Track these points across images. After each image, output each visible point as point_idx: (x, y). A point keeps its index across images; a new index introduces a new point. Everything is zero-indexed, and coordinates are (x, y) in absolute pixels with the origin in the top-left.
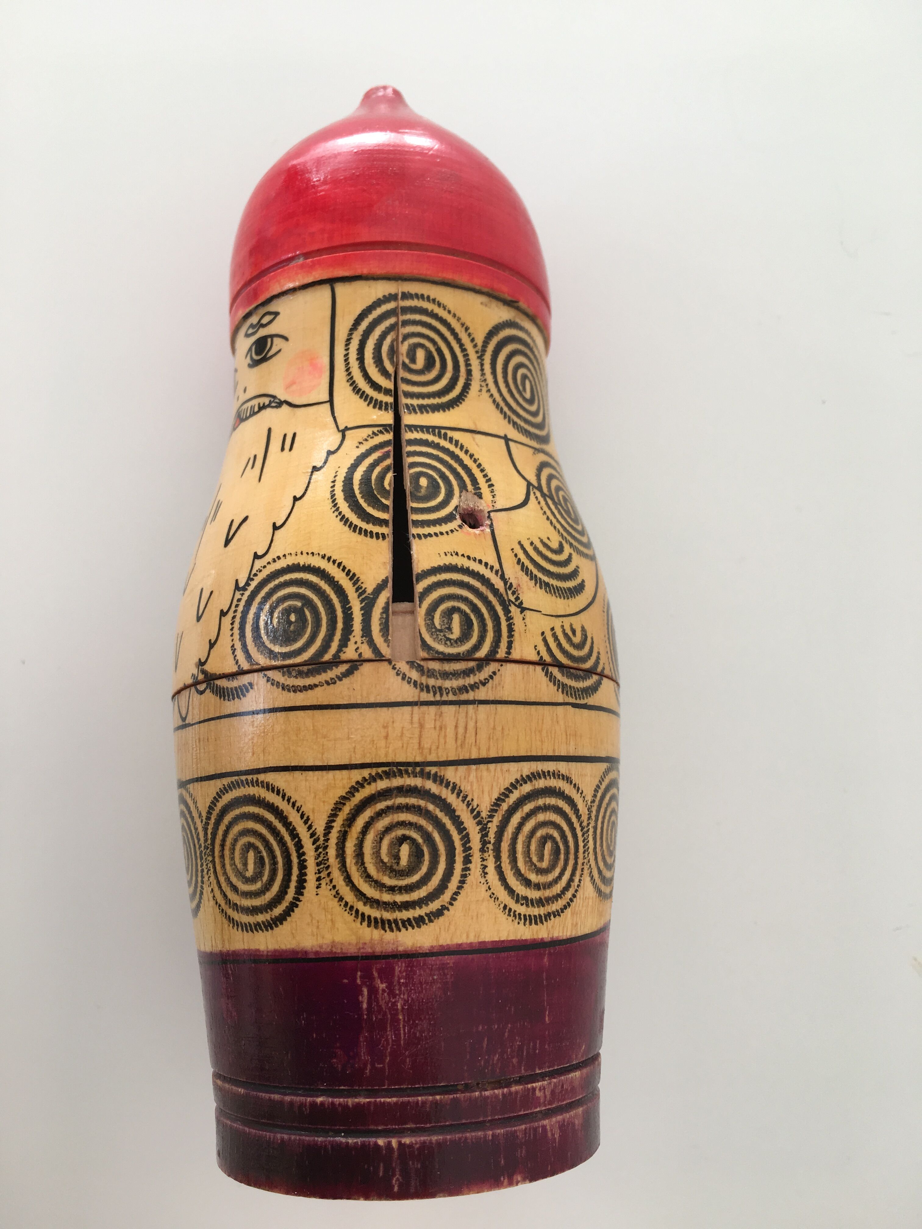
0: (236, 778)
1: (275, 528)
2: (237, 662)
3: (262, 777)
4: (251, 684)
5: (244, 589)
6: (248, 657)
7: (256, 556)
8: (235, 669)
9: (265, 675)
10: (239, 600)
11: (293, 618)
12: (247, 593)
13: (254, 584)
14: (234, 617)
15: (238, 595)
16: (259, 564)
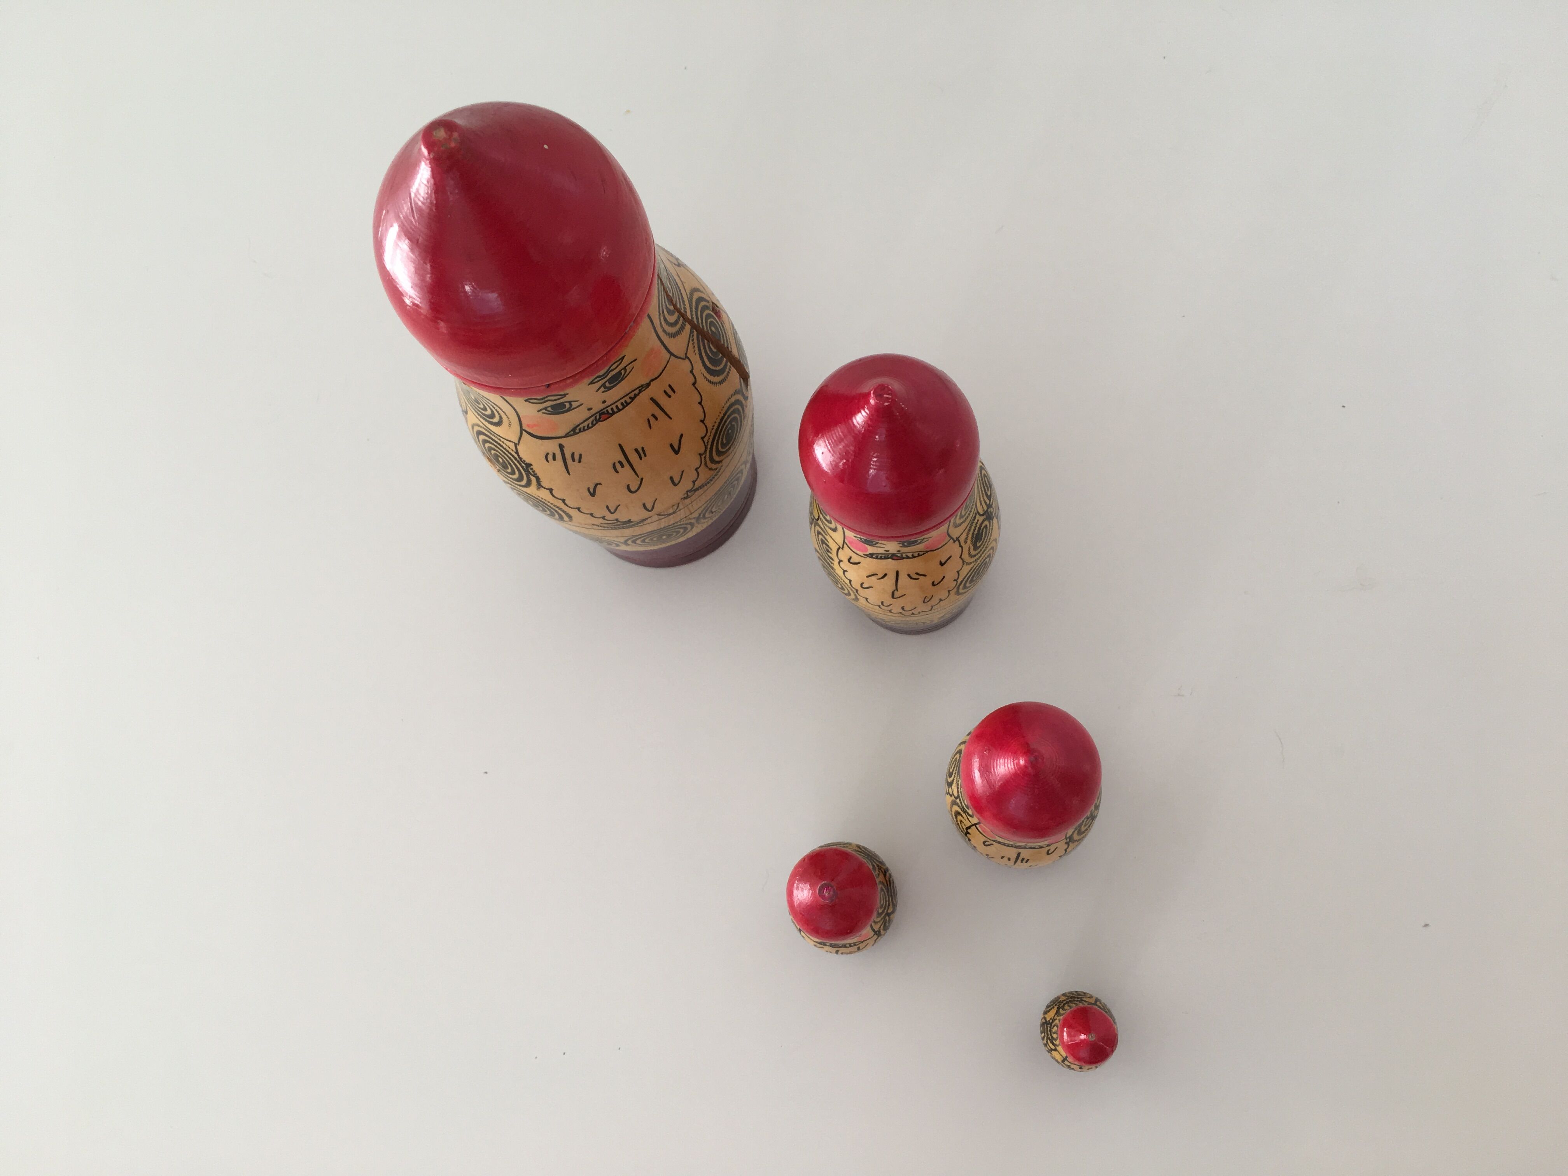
1: (703, 420)
2: (714, 469)
4: (721, 467)
6: (719, 462)
8: (713, 472)
16: (706, 438)
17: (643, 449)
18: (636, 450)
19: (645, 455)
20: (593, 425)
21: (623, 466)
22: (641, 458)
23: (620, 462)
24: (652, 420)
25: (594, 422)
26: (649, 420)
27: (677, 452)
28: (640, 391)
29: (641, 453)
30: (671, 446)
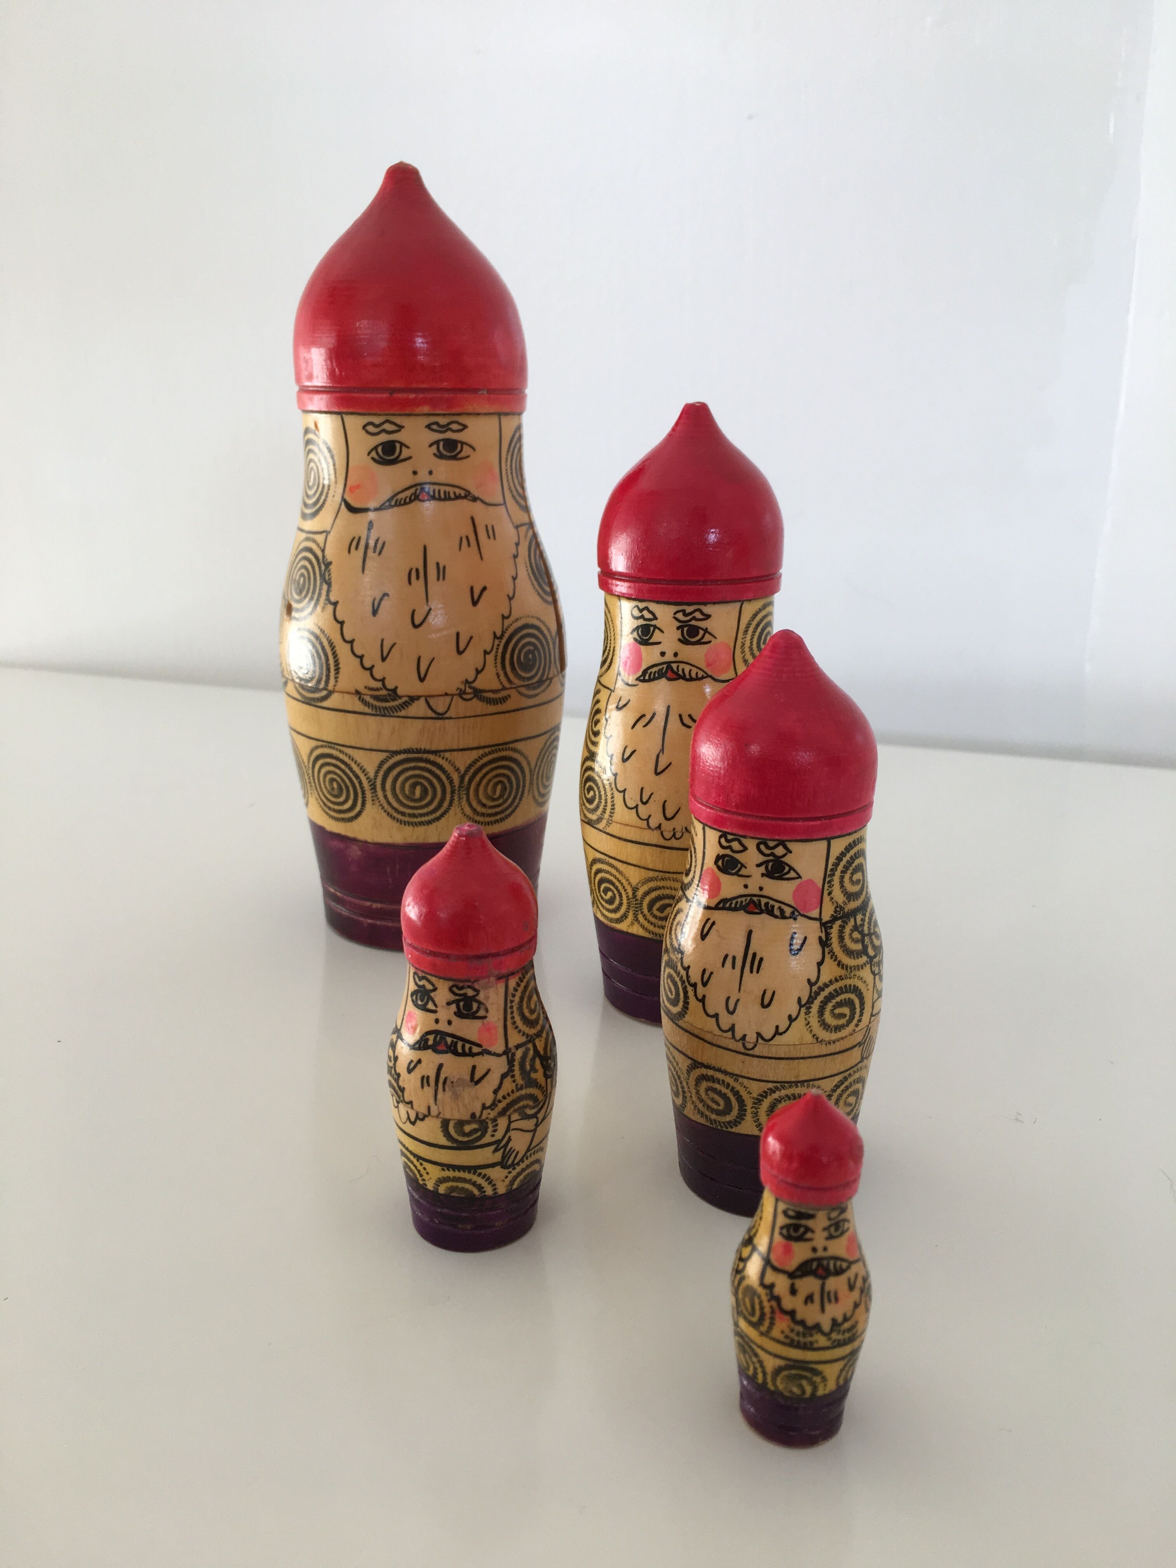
0: (496, 747)
1: (510, 599)
2: (501, 683)
3: (512, 746)
4: (509, 696)
5: (501, 638)
6: (509, 681)
7: (504, 617)
8: (500, 687)
9: (517, 690)
10: (498, 645)
11: (530, 656)
12: (504, 641)
13: (507, 635)
14: (496, 656)
15: (497, 642)
16: (507, 622)
17: (444, 568)
18: (438, 564)
19: (444, 579)
20: (411, 501)
21: (418, 578)
22: (438, 579)
23: (417, 570)
24: (464, 541)
25: (413, 498)
26: (461, 539)
27: (475, 603)
28: (465, 497)
29: (441, 572)
30: (472, 589)
